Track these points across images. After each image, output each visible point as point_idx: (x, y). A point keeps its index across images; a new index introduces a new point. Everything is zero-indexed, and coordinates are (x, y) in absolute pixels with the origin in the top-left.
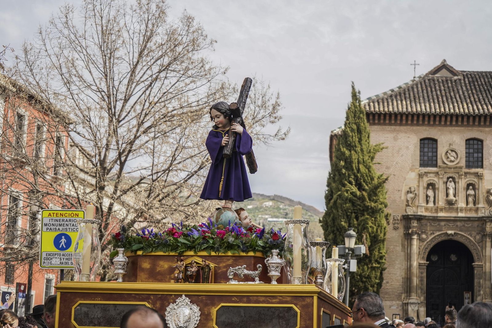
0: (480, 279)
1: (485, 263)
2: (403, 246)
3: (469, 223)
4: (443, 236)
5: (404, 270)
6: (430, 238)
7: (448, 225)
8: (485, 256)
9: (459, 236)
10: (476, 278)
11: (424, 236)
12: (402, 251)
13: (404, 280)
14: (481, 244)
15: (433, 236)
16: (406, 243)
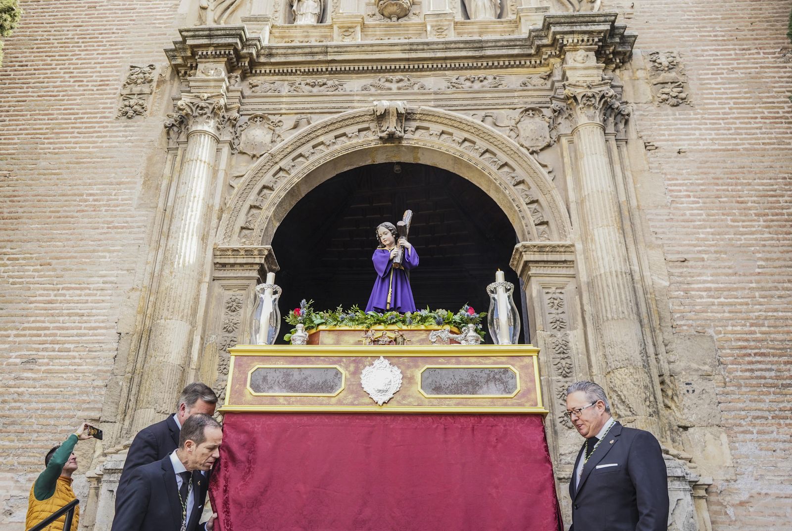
0: (559, 325)
1: (586, 237)
2: (150, 180)
3: (481, 73)
4: (351, 130)
5: (135, 295)
6: (290, 137)
7: (379, 88)
8: (581, 203)
9: (436, 128)
10: (539, 321)
11: (258, 134)
12: (140, 206)
13: (124, 347)
14: (545, 157)
15: (304, 129)
16: (167, 171)
